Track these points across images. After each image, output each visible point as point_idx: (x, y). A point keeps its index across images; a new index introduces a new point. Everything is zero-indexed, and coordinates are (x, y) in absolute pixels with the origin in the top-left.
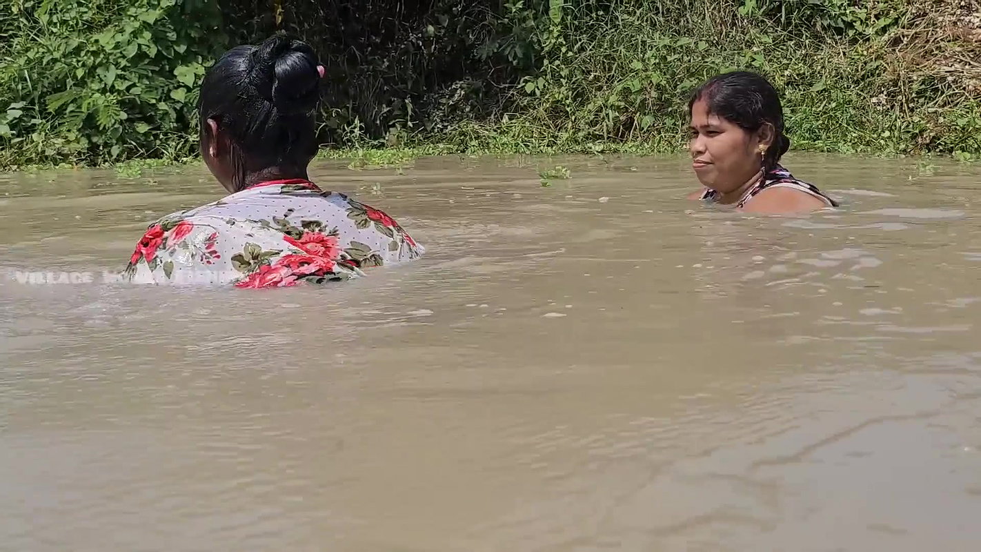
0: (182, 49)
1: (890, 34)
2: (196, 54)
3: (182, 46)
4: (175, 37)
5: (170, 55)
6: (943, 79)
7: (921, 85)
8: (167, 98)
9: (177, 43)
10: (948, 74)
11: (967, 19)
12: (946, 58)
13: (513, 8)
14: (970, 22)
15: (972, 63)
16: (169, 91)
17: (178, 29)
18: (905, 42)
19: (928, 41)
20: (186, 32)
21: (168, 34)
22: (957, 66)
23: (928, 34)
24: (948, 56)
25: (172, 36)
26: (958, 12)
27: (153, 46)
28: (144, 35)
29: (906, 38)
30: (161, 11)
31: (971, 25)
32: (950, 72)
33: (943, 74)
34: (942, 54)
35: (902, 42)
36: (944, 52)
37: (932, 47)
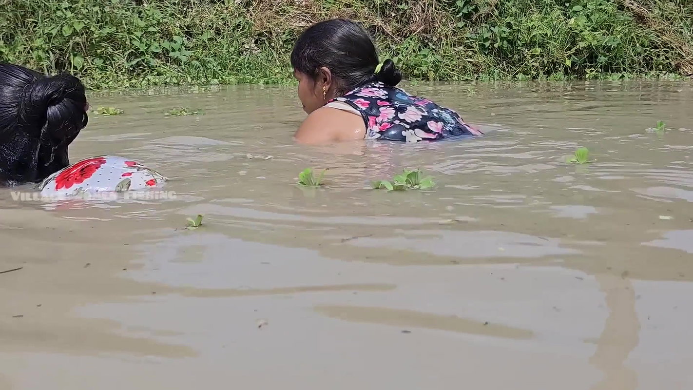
7: (286, 36)
12: (292, 18)
22: (303, 22)
32: (302, 27)
33: (298, 29)
34: (287, 14)
35: (252, 5)
36: (287, 13)
37: (277, 10)
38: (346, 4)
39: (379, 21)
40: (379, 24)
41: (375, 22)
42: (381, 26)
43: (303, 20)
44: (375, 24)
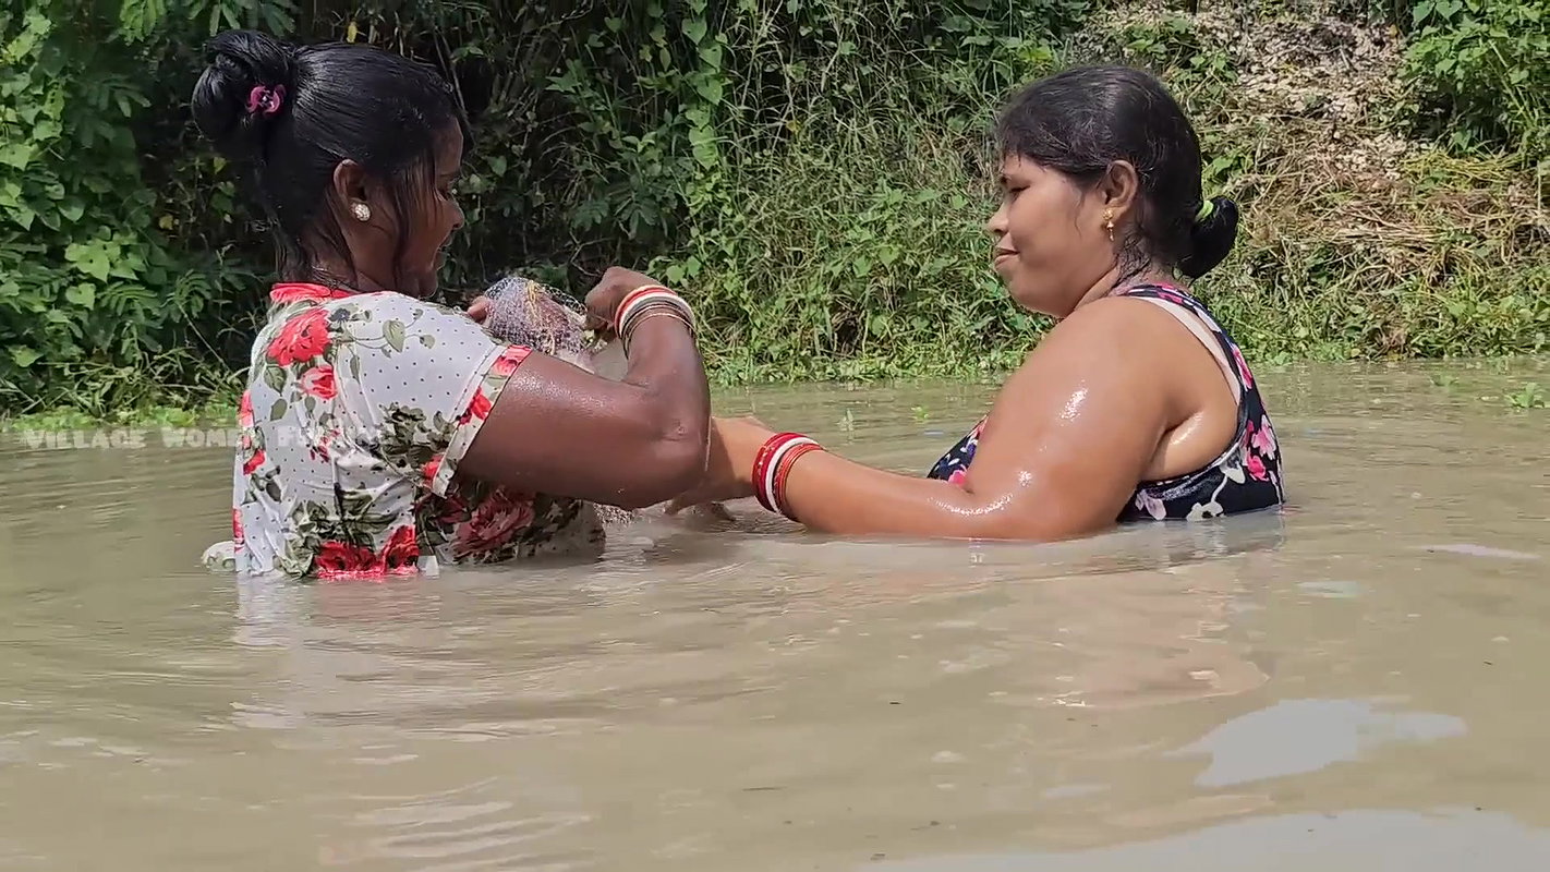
0: (75, 214)
1: (1233, 183)
2: (99, 222)
3: (74, 209)
4: (62, 191)
5: (54, 224)
6: (1348, 248)
7: (1317, 258)
8: (60, 302)
9: (65, 203)
10: (1354, 241)
11: (1347, 158)
12: (1339, 217)
13: (639, 143)
14: (1351, 162)
15: (1384, 223)
16: (63, 289)
17: (67, 178)
18: (1263, 195)
19: (1300, 192)
20: (81, 185)
21: (48, 188)
22: (1361, 227)
23: (1298, 181)
24: (1342, 213)
25: (57, 191)
26: (1332, 147)
27: (24, 209)
28: (6, 188)
29: (1263, 189)
30: (35, 146)
31: (1354, 167)
32: (1356, 237)
33: (1346, 241)
34: (1331, 210)
35: (1258, 194)
36: (1331, 207)
37: (1310, 201)
38: (1475, 181)
39: (1540, 216)
40: (1539, 223)
41: (1530, 218)
42: (1542, 227)
43: (1364, 221)
44: (1530, 222)
